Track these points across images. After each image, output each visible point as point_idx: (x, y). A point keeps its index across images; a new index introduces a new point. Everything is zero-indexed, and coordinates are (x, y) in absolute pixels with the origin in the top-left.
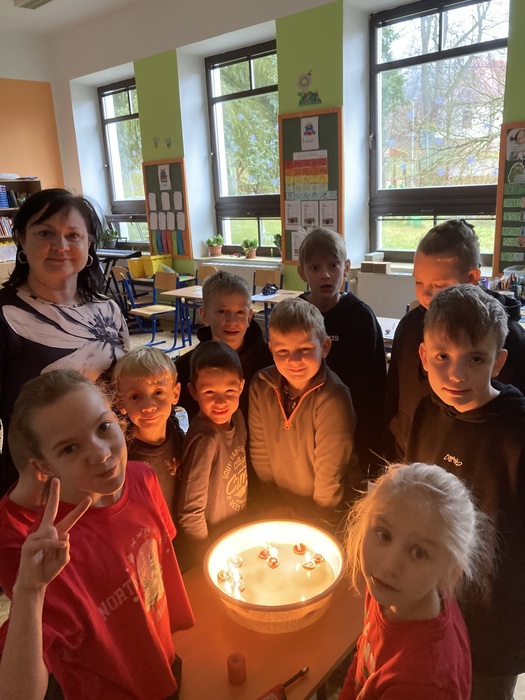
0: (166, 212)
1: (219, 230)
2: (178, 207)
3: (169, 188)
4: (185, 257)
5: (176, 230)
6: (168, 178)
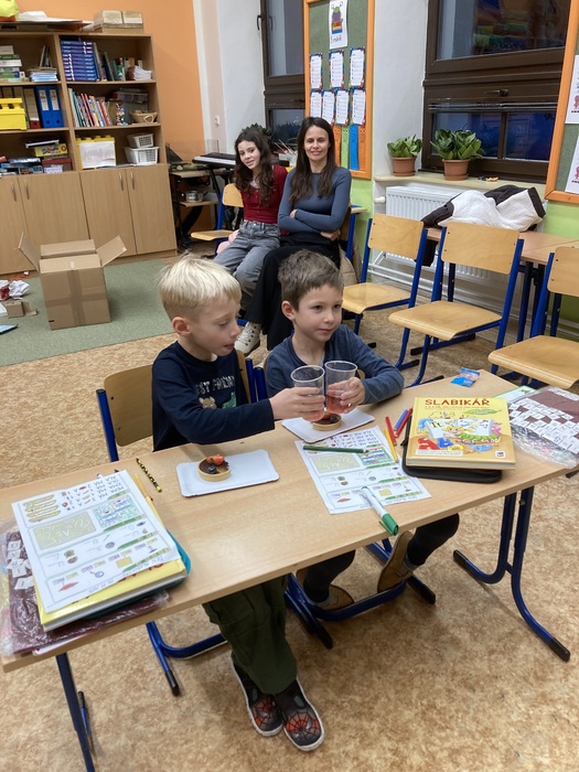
0: (335, 91)
2: (356, 80)
3: (344, 43)
4: (360, 173)
5: (348, 123)
6: (344, 24)
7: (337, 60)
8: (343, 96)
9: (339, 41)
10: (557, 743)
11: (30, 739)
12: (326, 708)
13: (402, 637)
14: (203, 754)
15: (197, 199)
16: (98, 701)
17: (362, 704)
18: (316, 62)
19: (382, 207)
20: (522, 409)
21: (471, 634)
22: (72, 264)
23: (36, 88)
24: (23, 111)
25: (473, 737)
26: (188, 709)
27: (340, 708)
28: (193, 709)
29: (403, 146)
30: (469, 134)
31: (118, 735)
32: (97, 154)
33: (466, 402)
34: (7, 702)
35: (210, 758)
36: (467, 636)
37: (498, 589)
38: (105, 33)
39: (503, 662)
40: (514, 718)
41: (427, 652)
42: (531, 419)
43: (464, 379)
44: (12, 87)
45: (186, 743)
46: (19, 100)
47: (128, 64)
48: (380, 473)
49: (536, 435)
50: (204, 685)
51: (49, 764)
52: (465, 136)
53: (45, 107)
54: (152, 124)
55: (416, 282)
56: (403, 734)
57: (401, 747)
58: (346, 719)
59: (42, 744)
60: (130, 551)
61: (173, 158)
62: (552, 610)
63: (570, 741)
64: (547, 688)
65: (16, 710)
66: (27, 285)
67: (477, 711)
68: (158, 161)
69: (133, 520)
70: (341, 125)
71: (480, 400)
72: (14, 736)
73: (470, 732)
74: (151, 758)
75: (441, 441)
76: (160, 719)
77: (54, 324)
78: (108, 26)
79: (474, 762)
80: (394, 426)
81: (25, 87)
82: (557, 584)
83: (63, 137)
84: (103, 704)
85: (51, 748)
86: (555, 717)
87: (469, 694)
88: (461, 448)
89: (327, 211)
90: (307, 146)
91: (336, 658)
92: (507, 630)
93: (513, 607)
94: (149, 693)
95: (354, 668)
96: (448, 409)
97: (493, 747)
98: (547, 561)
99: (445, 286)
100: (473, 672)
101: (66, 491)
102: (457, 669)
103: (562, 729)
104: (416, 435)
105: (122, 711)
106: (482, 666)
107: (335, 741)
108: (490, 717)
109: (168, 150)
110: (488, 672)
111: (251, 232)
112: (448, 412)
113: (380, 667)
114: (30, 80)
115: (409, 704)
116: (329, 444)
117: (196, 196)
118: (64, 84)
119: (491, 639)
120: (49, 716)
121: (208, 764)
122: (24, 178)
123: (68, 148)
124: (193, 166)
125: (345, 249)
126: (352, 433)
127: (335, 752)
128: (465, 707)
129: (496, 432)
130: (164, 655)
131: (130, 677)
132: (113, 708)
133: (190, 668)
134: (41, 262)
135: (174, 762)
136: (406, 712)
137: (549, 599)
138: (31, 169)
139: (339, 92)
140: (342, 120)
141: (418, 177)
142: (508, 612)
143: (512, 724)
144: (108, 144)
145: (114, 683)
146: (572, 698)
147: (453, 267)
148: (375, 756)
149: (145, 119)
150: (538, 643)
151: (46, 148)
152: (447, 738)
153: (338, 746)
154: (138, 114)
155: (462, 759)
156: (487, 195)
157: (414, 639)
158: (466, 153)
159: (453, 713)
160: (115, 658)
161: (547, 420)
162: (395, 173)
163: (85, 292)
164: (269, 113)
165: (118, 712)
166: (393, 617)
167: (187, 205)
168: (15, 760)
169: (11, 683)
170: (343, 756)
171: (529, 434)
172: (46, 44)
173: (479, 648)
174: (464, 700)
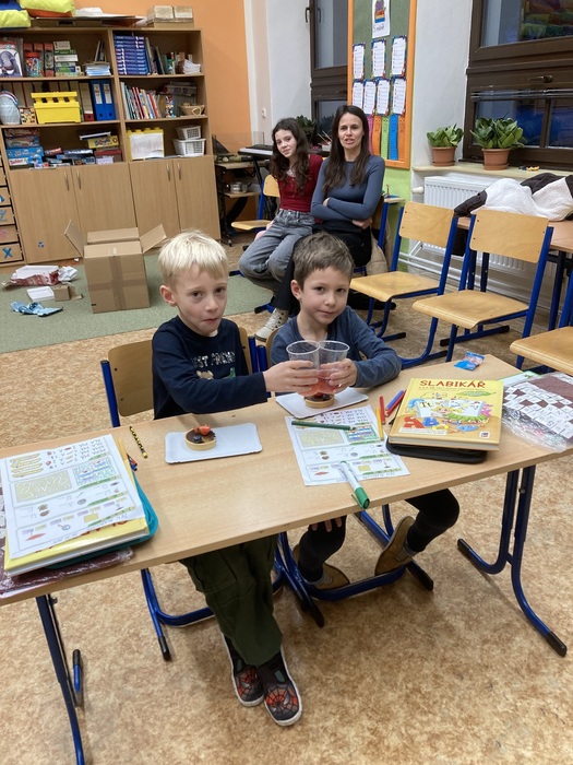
0: (376, 81)
2: (397, 70)
3: (386, 32)
4: (399, 163)
5: (388, 113)
6: (387, 13)
7: (379, 48)
8: (384, 85)
9: (382, 30)
10: (542, 736)
11: (26, 691)
12: (310, 684)
13: (395, 620)
14: (186, 718)
15: (241, 191)
16: (93, 660)
17: (345, 683)
18: (359, 52)
19: (420, 197)
20: (519, 393)
21: (467, 622)
22: (115, 251)
23: (90, 82)
24: (77, 104)
25: (455, 724)
26: (177, 674)
27: (324, 684)
28: (181, 674)
29: (443, 135)
30: (511, 122)
31: (108, 694)
32: (146, 146)
33: (461, 384)
34: (10, 655)
35: (191, 722)
36: (462, 624)
37: (501, 580)
38: (157, 28)
39: (496, 652)
40: (500, 708)
41: (419, 637)
42: (526, 403)
43: (467, 362)
44: (68, 81)
45: (171, 706)
46: (74, 94)
47: (178, 58)
48: (362, 450)
49: (529, 419)
50: (195, 653)
51: (40, 716)
52: (506, 124)
53: (99, 101)
54: (199, 116)
55: (445, 271)
56: (384, 715)
57: (381, 727)
58: (329, 695)
59: (36, 697)
60: (98, 508)
61: (219, 150)
62: (554, 605)
63: (556, 737)
64: (539, 681)
65: (17, 663)
66: (75, 270)
67: (461, 699)
68: (205, 153)
69: (108, 480)
70: (381, 115)
71: (476, 383)
72: (12, 687)
73: (452, 719)
74: (136, 717)
75: (428, 420)
76: (149, 681)
77: (97, 308)
78: (160, 20)
79: (453, 748)
80: (386, 405)
81: (80, 81)
82: (563, 578)
83: (115, 130)
84: (98, 663)
85: (44, 701)
86: (542, 710)
87: (456, 681)
88: (446, 427)
89: (359, 200)
90: (341, 133)
91: (327, 636)
92: (504, 621)
93: (513, 599)
94: (142, 656)
95: (342, 647)
96: (441, 390)
97: (474, 735)
98: (556, 555)
99: (478, 276)
100: (463, 660)
101: (52, 451)
102: (447, 655)
103: (549, 723)
104: (404, 413)
105: (114, 671)
106: (474, 655)
107: (316, 716)
108: (475, 705)
109: (215, 141)
110: (479, 661)
111: (285, 220)
112: (440, 393)
113: (369, 648)
114: (86, 74)
115: (394, 686)
116: (318, 420)
117: (241, 187)
118: (116, 78)
119: (486, 629)
120: (46, 671)
121: (189, 728)
122: (77, 169)
123: (119, 140)
124: (239, 157)
125: (377, 238)
126: (344, 411)
127: (314, 726)
128: (450, 694)
129: (486, 414)
130: (159, 621)
131: (125, 640)
132: (106, 668)
133: (184, 636)
134: (87, 248)
135: (158, 723)
136: (390, 694)
137: (552, 593)
138: (84, 161)
139: (381, 82)
140: (382, 110)
141: (459, 167)
142: (508, 603)
143: (498, 714)
144: (157, 136)
145: (110, 645)
146: (564, 693)
147: (486, 256)
148: (353, 733)
149: (193, 111)
150: (535, 636)
151: (98, 140)
152: (428, 723)
153: (318, 721)
154: (186, 106)
155: (441, 744)
156: (523, 184)
157: (407, 624)
158: (506, 141)
159: (438, 698)
160: (114, 621)
161: (543, 404)
162: (434, 163)
163: (126, 277)
164: (316, 105)
165: (110, 672)
166: (388, 602)
167: (231, 196)
168: (9, 709)
169: (15, 638)
170: (321, 731)
171: (521, 417)
172: (101, 38)
173: (473, 637)
174: (450, 687)
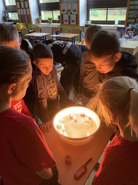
0: (23, 9)
1: (40, 15)
4: (30, 24)
5: (26, 15)
7: (22, 3)
8: (25, 10)
18: (18, 3)
